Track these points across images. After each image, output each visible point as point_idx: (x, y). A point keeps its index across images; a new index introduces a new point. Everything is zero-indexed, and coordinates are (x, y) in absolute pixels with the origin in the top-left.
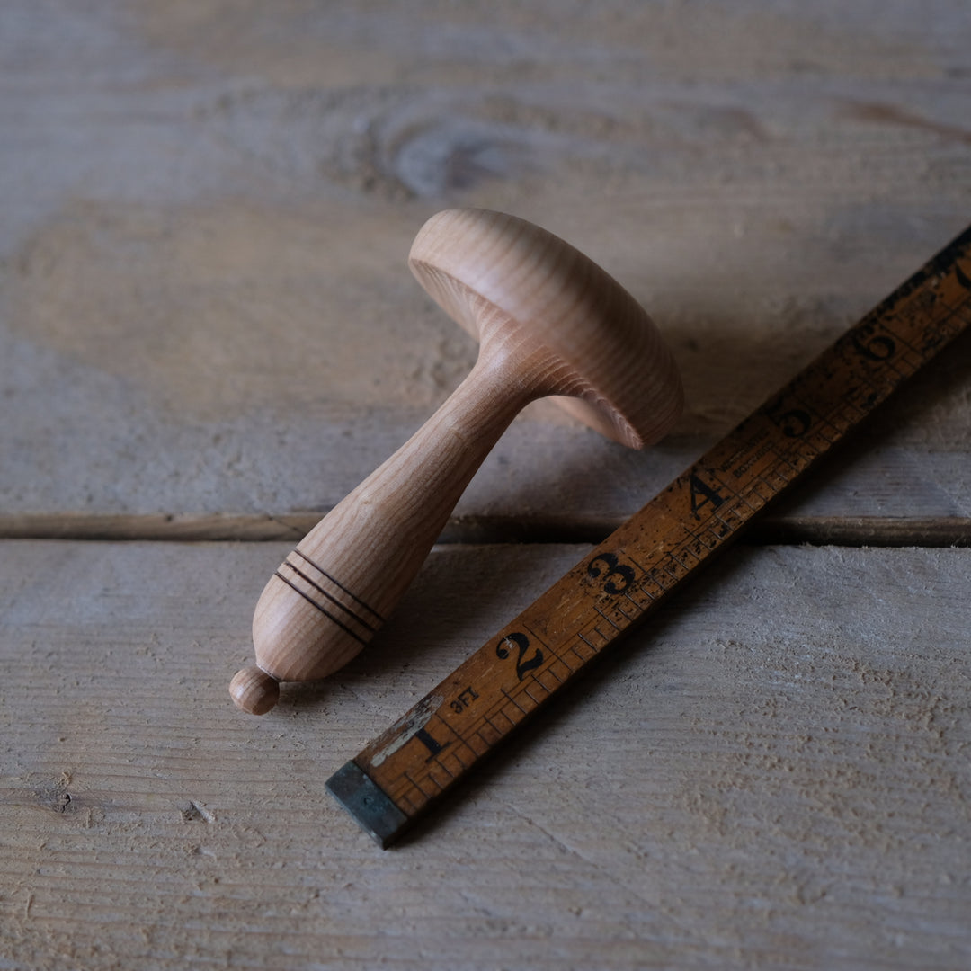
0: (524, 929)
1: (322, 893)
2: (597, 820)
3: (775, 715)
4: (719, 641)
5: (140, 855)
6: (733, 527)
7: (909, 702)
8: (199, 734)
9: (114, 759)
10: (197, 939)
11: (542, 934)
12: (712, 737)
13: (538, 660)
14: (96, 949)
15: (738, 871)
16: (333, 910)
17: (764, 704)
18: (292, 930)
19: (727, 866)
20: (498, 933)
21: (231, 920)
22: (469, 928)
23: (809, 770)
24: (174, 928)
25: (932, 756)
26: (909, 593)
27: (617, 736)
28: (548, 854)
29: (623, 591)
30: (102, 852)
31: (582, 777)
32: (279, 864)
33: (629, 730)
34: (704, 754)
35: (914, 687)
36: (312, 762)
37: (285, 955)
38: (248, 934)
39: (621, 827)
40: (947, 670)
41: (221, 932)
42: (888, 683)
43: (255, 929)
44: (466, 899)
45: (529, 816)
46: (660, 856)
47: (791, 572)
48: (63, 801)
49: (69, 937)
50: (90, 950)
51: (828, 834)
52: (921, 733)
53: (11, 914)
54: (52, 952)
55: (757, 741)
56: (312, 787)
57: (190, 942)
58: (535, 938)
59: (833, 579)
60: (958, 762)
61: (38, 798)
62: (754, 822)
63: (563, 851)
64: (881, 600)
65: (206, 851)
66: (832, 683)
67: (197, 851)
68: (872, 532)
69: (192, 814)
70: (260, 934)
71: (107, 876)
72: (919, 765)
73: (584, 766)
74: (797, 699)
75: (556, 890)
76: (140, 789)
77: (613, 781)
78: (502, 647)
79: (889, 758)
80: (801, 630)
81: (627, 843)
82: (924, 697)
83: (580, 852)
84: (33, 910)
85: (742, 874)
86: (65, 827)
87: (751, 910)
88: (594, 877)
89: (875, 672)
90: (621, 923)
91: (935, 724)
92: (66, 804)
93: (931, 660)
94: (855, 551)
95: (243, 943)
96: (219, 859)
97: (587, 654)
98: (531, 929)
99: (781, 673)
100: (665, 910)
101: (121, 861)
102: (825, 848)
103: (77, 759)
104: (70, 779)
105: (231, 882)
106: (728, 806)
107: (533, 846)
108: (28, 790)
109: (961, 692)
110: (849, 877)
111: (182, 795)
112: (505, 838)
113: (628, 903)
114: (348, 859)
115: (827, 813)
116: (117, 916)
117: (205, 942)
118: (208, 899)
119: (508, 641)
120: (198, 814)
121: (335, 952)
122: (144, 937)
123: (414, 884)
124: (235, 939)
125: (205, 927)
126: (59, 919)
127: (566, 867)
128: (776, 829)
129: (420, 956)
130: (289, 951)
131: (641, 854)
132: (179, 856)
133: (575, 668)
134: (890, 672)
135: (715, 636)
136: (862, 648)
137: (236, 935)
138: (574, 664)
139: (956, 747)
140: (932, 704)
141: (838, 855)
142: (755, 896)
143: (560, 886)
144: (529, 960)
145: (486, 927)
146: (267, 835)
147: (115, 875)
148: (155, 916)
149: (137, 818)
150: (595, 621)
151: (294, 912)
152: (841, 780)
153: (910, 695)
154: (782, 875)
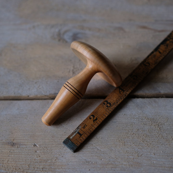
0: (92, 162)
1: (58, 158)
2: (103, 144)
3: (132, 126)
4: (122, 114)
5: (26, 153)
6: (127, 95)
7: (154, 123)
8: (35, 132)
9: (21, 137)
10: (37, 166)
11: (95, 163)
12: (122, 130)
13: (96, 119)
14: (19, 168)
15: (127, 152)
16: (60, 161)
17: (130, 124)
18: (53, 164)
19: (126, 151)
20: (88, 163)
21: (42, 163)
22: (83, 163)
23: (138, 135)
24: (33, 164)
25: (158, 132)
26: (153, 106)
27: (106, 130)
28: (95, 150)
29: (109, 107)
30: (20, 152)
31: (101, 137)
32: (50, 153)
33: (108, 129)
34: (121, 133)
35: (155, 121)
36: (55, 136)
37: (52, 168)
38: (45, 165)
39: (108, 145)
40: (160, 118)
41: (41, 165)
42: (150, 120)
43: (47, 164)
44: (82, 158)
45: (92, 144)
46: (114, 150)
47: (134, 103)
48: (12, 144)
49: (15, 167)
50: (18, 169)
51: (142, 145)
52: (156, 128)
53: (4, 163)
54: (12, 169)
55: (129, 130)
56: (55, 140)
57: (36, 167)
58: (94, 164)
59: (141, 104)
60: (163, 133)
61: (8, 144)
62: (129, 144)
63: (98, 149)
64: (149, 107)
65: (37, 151)
66: (141, 121)
67: (36, 152)
68: (147, 96)
69: (35, 145)
70: (48, 165)
71: (21, 156)
72: (156, 134)
73: (101, 135)
74: (136, 123)
75: (97, 156)
76: (26, 142)
77: (106, 138)
78: (90, 117)
79: (151, 133)
80: (136, 112)
81: (109, 148)
82: (157, 122)
83: (101, 150)
84: (8, 162)
85: (128, 152)
86: (13, 148)
87: (130, 158)
88: (103, 154)
89: (148, 119)
90: (108, 161)
91: (158, 127)
92: (13, 145)
93: (157, 116)
94: (144, 99)
95: (45, 166)
96: (40, 153)
97: (105, 117)
98: (93, 162)
99: (133, 119)
100: (116, 159)
101: (23, 154)
102: (142, 148)
103: (14, 137)
104: (14, 140)
105: (42, 156)
106: (125, 141)
107: (93, 149)
108: (6, 142)
109: (162, 121)
110: (146, 152)
111: (33, 142)
112: (88, 148)
113: (109, 158)
114: (62, 152)
115: (142, 142)
116: (23, 163)
117: (38, 167)
118: (38, 159)
119: (91, 116)
120: (36, 145)
121: (60, 168)
122: (28, 166)
123: (73, 156)
124: (43, 166)
125: (38, 164)
126: (13, 164)
127: (99, 152)
128: (133, 145)
129: (75, 167)
130: (53, 168)
131: (111, 149)
132: (33, 152)
133: (103, 120)
134: (151, 119)
135: (122, 113)
136: (146, 115)
137: (43, 165)
138: (103, 119)
139: (162, 131)
140: (158, 123)
141: (144, 149)
142: (130, 156)
143: (98, 155)
144: (93, 168)
145: (86, 162)
146: (48, 148)
147: (22, 156)
148: (29, 163)
149: (25, 146)
150: (105, 112)
151: (53, 161)
152: (144, 136)
153: (154, 122)
154: (135, 152)
